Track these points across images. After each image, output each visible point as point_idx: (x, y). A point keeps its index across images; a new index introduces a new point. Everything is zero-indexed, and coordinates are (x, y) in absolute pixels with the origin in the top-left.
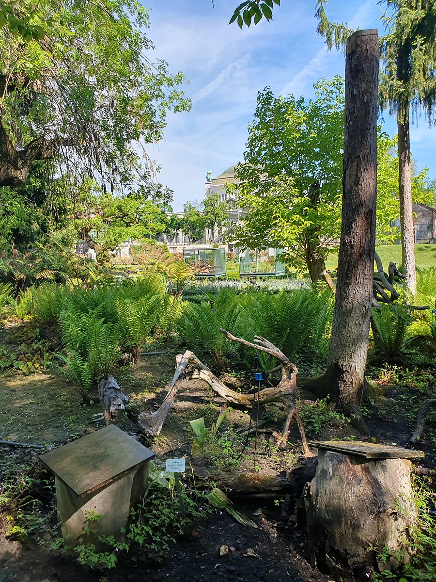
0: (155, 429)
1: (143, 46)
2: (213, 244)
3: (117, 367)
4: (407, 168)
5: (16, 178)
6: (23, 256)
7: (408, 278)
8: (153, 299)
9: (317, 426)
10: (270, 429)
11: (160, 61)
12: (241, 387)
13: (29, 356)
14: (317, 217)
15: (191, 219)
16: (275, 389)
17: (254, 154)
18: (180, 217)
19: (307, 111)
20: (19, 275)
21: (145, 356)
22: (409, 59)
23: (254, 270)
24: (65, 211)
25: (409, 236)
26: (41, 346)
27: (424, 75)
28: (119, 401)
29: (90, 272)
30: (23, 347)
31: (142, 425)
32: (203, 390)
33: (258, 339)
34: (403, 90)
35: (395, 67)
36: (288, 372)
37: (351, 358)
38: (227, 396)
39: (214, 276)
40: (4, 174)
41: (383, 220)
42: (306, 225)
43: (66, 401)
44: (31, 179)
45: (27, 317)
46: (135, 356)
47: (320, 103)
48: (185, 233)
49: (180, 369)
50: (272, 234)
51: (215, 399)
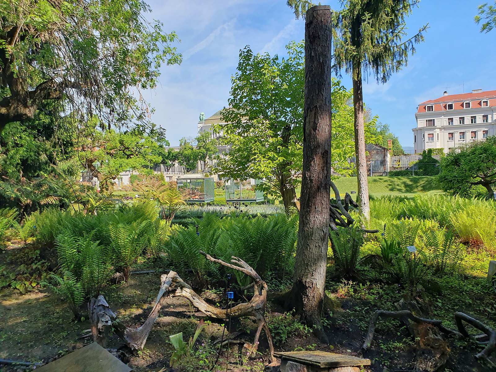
0: (139, 343)
1: (142, 9)
2: (205, 174)
3: (110, 285)
4: (361, 116)
5: (25, 114)
6: (30, 183)
7: (363, 205)
8: (144, 224)
9: (284, 337)
10: (243, 340)
11: (156, 21)
12: (220, 302)
13: (27, 276)
14: (288, 154)
15: (186, 152)
16: (248, 304)
17: (237, 101)
18: (176, 151)
19: (280, 67)
20: (26, 201)
21: (135, 274)
22: (360, 30)
23: (238, 197)
24: (72, 145)
25: (363, 171)
26: (40, 267)
27: (372, 43)
28: (107, 318)
29: (90, 199)
30: (22, 267)
31: (127, 339)
32: (186, 306)
33: (235, 259)
34: (356, 53)
35: (349, 35)
36: (260, 289)
37: (313, 275)
38: (206, 311)
39: (204, 201)
40: (14, 111)
41: (342, 157)
42: (279, 160)
43: (59, 318)
44: (41, 116)
45: (31, 239)
46: (125, 275)
47: (291, 61)
48: (181, 164)
49: (164, 287)
50: (251, 167)
51: (196, 314)
